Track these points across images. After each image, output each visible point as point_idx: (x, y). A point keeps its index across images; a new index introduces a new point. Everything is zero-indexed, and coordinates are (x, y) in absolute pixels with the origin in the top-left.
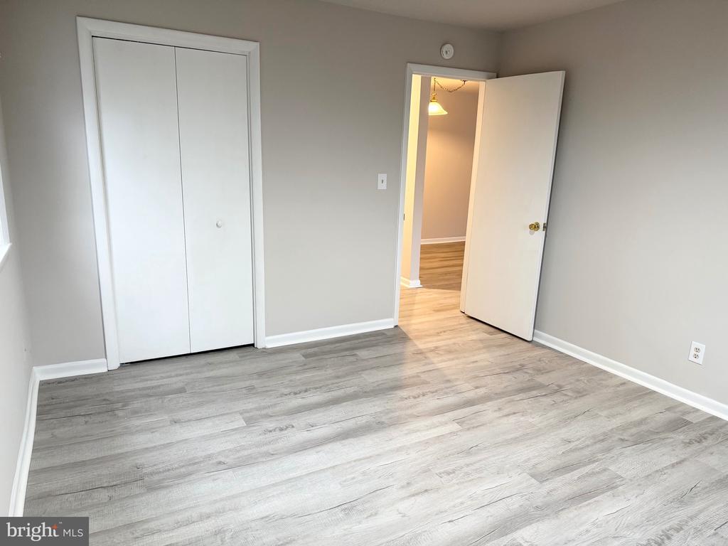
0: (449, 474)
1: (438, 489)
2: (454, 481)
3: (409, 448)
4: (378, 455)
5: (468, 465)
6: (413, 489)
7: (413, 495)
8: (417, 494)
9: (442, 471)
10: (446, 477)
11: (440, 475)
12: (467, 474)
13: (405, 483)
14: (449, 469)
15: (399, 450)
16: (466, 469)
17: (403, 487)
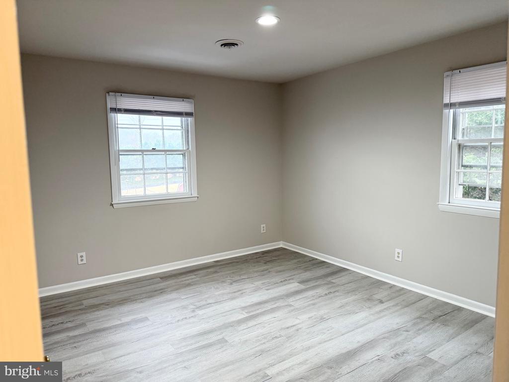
0: (276, 337)
1: (282, 329)
2: (273, 334)
3: (303, 350)
4: (320, 343)
5: (264, 343)
6: (294, 328)
7: (294, 326)
8: (292, 326)
9: (280, 339)
10: (278, 335)
11: (281, 336)
12: (265, 338)
13: (300, 330)
14: (276, 340)
15: (309, 348)
16: (265, 341)
17: (300, 329)
